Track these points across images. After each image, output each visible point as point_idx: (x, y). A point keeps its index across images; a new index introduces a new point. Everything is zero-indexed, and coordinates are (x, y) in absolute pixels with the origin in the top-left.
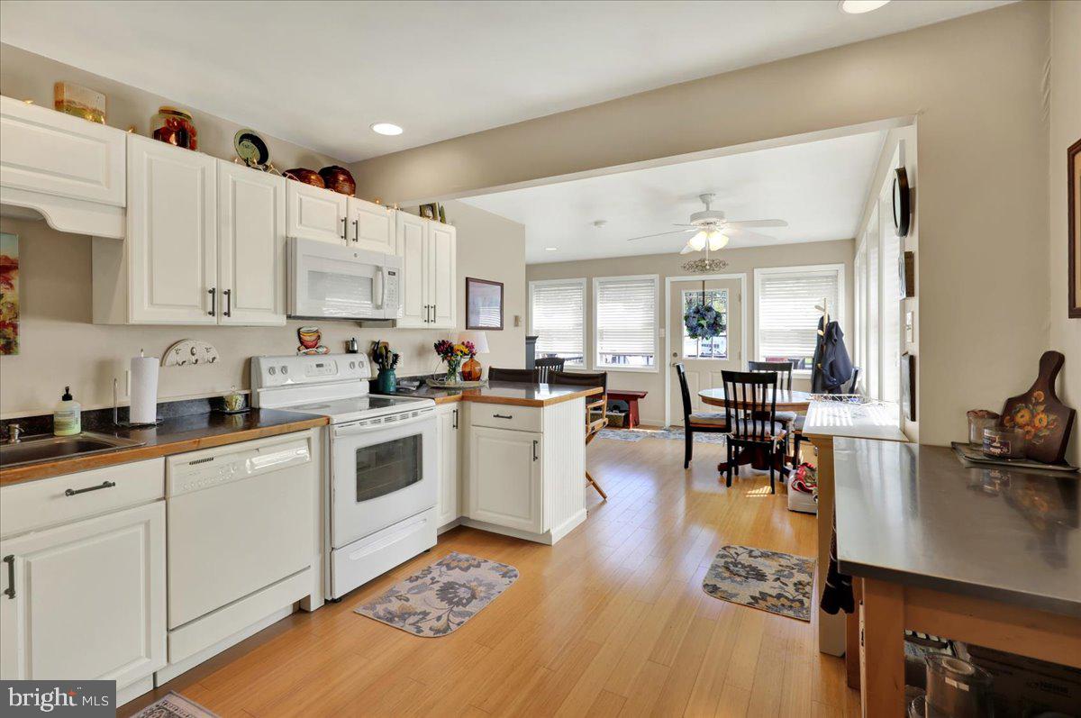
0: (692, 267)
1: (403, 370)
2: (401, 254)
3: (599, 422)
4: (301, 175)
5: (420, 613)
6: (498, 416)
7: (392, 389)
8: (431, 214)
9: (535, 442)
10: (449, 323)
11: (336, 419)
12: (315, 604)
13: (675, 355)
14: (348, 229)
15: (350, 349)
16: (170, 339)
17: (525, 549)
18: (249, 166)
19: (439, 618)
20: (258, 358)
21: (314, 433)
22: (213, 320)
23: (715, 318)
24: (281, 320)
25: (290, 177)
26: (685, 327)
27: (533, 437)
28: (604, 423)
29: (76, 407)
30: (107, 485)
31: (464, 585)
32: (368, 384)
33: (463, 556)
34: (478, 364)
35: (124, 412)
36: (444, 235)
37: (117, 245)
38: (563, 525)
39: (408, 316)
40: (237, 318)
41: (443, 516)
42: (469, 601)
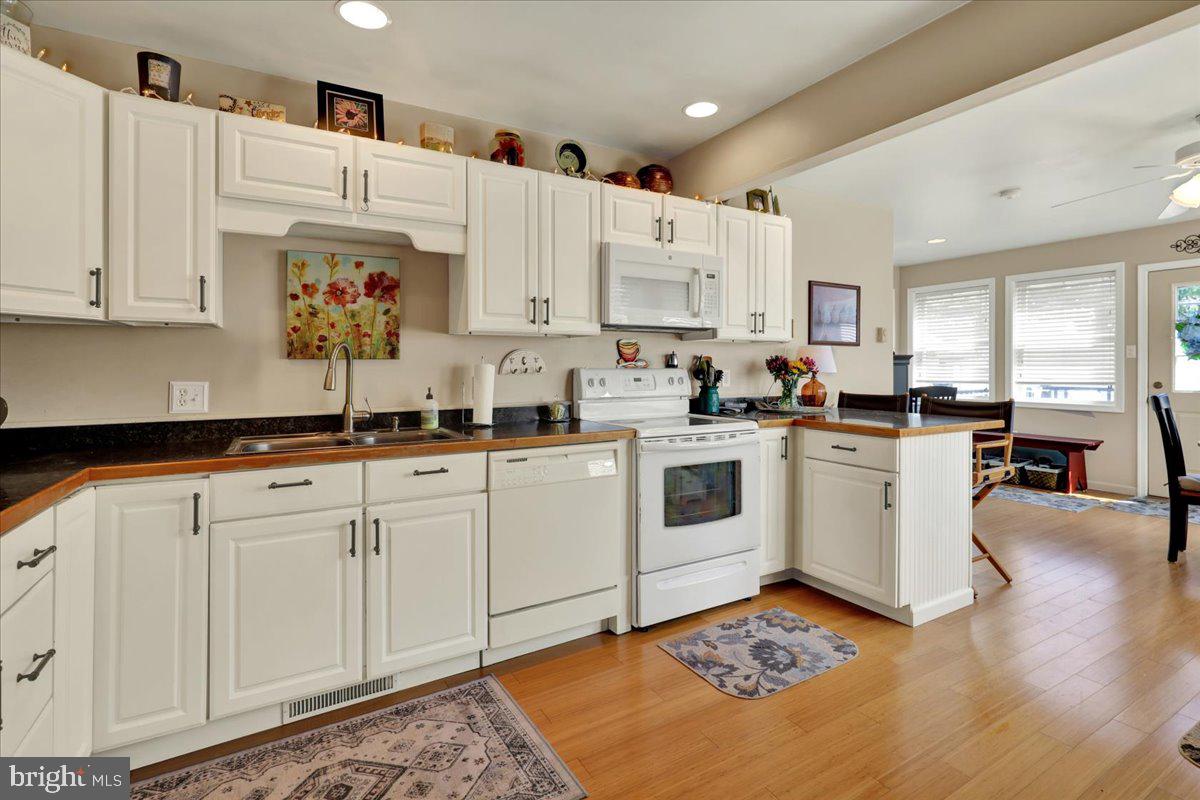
1: (727, 390)
2: (723, 254)
3: (999, 471)
4: (617, 178)
5: (727, 666)
6: (837, 447)
7: (714, 410)
8: (761, 207)
9: (888, 485)
10: (784, 332)
11: (643, 433)
12: (621, 628)
13: (1158, 385)
14: (663, 230)
15: (669, 363)
16: (505, 347)
17: (874, 623)
18: (567, 175)
19: (747, 678)
20: (579, 370)
21: (621, 445)
22: (534, 328)
24: (596, 329)
25: (606, 181)
27: (885, 477)
28: (1008, 473)
29: (435, 406)
30: (443, 471)
31: (784, 648)
32: (688, 402)
33: (788, 614)
34: (822, 386)
35: (469, 413)
36: (777, 229)
37: (462, 258)
38: (931, 604)
39: (734, 327)
40: (557, 326)
41: (767, 562)
42: (787, 667)
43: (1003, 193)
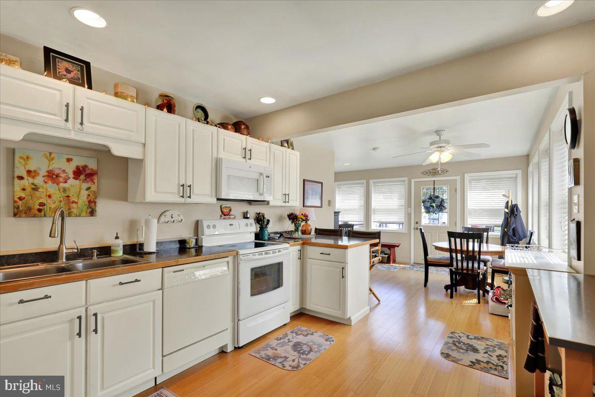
0: (427, 173)
1: (271, 228)
2: (272, 166)
3: (376, 260)
4: (223, 125)
5: (284, 357)
6: (322, 253)
7: (266, 238)
8: (287, 146)
9: (343, 268)
10: (295, 204)
11: (241, 252)
12: (230, 349)
13: (417, 223)
14: (247, 154)
15: (245, 216)
16: (162, 209)
17: (337, 326)
18: (200, 122)
19: (294, 361)
20: (202, 221)
21: (230, 259)
22: (182, 200)
23: (441, 202)
24: (214, 200)
25: (219, 127)
26: (423, 207)
27: (342, 265)
28: (379, 259)
29: (121, 242)
30: (137, 281)
31: (305, 344)
32: (254, 235)
33: (304, 328)
34: (310, 225)
35: (141, 245)
36: (293, 156)
37: (140, 162)
38: (359, 313)
39: (275, 200)
40: (194, 199)
41: (292, 307)
42: (309, 352)
43: (374, 149)
